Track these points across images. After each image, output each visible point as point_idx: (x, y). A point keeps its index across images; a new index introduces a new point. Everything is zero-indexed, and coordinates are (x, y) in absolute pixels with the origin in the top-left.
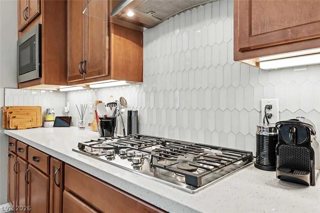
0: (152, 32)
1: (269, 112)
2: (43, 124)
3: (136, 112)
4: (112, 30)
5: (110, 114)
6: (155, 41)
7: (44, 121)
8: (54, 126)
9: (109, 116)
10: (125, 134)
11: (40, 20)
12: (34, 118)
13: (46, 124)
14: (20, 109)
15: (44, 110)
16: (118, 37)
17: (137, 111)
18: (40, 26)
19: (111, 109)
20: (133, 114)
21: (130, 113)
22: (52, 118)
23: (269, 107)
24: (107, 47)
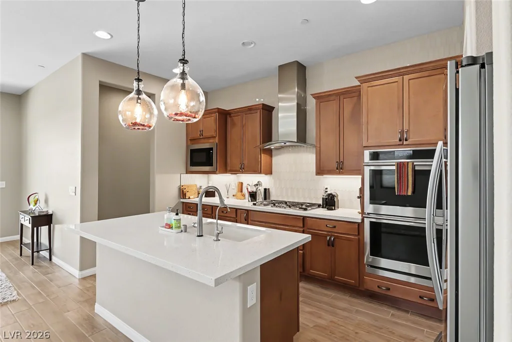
1: (326, 190)
3: (269, 189)
4: (262, 152)
5: (254, 190)
11: (216, 141)
14: (188, 186)
16: (265, 155)
19: (255, 187)
20: (267, 190)
21: (265, 190)
23: (326, 189)
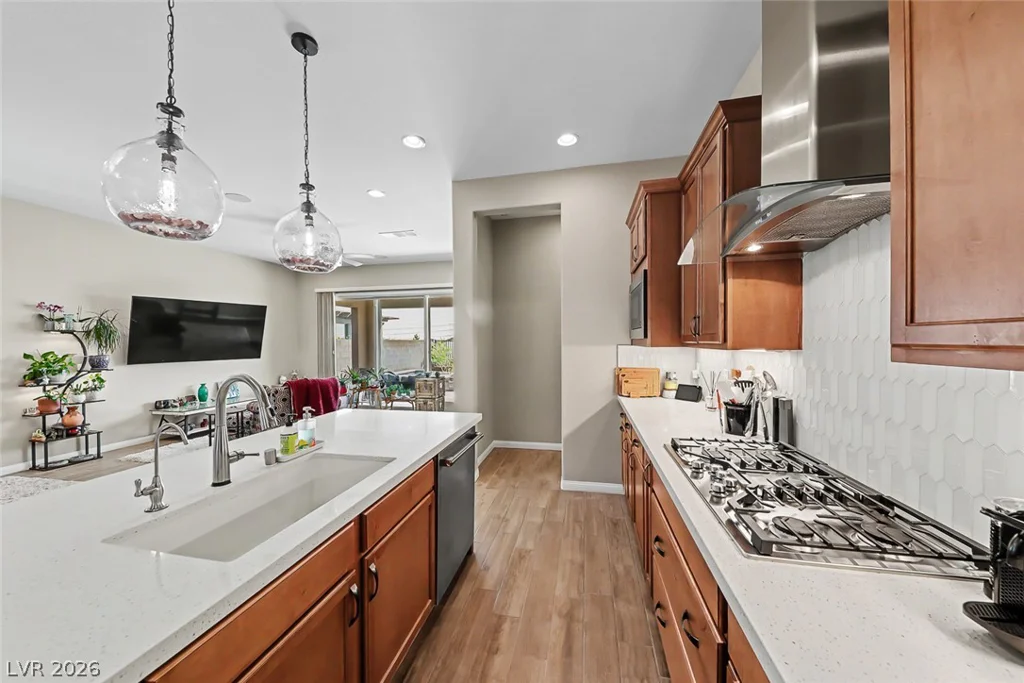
0: (818, 256)
2: (662, 392)
3: (789, 402)
4: (731, 274)
5: (741, 399)
6: (822, 276)
7: (664, 389)
8: (677, 398)
9: (737, 401)
10: (767, 438)
11: (646, 265)
12: (650, 385)
13: (666, 392)
14: (635, 371)
15: (662, 374)
17: (791, 401)
18: (645, 271)
19: (743, 390)
20: (782, 407)
21: (777, 402)
22: (673, 385)
24: (722, 300)
